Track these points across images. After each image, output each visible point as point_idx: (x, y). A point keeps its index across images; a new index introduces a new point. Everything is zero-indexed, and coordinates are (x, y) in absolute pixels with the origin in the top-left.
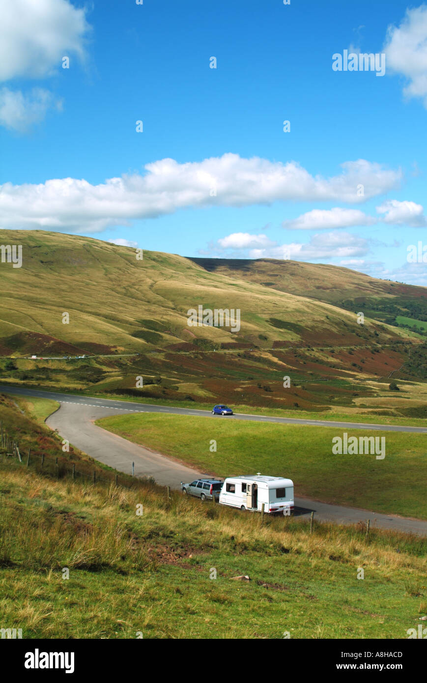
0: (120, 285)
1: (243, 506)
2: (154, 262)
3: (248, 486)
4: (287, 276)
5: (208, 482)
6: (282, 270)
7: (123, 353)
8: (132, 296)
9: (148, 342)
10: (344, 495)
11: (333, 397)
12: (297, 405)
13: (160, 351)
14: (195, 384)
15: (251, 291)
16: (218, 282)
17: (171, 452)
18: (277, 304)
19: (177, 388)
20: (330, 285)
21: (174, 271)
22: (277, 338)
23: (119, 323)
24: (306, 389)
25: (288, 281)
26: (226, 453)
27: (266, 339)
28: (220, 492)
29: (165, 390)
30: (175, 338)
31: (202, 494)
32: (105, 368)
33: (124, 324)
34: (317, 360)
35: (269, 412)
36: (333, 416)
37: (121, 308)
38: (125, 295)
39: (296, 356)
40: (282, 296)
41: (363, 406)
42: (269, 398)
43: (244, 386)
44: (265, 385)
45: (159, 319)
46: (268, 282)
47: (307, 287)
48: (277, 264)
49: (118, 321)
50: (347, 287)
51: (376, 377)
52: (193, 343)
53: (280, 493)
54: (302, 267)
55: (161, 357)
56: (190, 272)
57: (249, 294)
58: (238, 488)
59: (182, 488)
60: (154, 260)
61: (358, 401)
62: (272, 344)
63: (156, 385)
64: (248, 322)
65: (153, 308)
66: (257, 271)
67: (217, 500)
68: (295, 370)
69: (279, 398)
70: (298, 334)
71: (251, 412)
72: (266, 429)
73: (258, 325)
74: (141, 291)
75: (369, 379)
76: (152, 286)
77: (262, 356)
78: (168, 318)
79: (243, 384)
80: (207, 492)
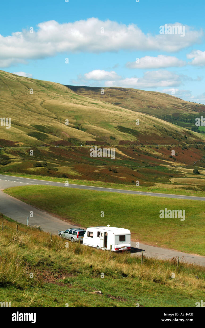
0: (21, 102)
1: (98, 246)
2: (43, 88)
3: (102, 233)
4: (129, 99)
5: (76, 230)
6: (126, 94)
7: (23, 146)
8: (29, 110)
9: (39, 140)
10: (163, 241)
11: (156, 177)
12: (134, 182)
13: (46, 146)
14: (68, 167)
15: (106, 108)
16: (85, 101)
17: (52, 211)
18: (122, 117)
19: (57, 170)
20: (157, 105)
21: (56, 94)
22: (122, 139)
23: (20, 127)
24: (140, 172)
25: (130, 102)
26: (87, 212)
27: (115, 139)
28: (83, 237)
29: (49, 170)
30: (56, 137)
31: (72, 238)
32: (11, 156)
33: (24, 128)
34: (147, 153)
35: (116, 186)
36: (157, 190)
37: (22, 117)
38: (25, 108)
39: (134, 151)
40: (125, 112)
41: (176, 183)
42: (116, 177)
43: (100, 169)
44: (113, 169)
45: (46, 124)
46: (117, 102)
47: (142, 106)
48: (123, 90)
49: (20, 126)
50: (168, 107)
51: (185, 165)
52: (68, 141)
53: (122, 238)
54: (139, 93)
55: (47, 149)
56: (66, 95)
57: (105, 110)
58: (95, 234)
59: (59, 234)
60: (44, 86)
61: (173, 180)
62: (119, 143)
63: (43, 167)
64: (103, 128)
65: (43, 117)
66: (110, 95)
67: (82, 242)
68: (133, 160)
69: (122, 177)
70: (135, 136)
71: (104, 185)
72: (114, 197)
73: (110, 130)
74: (34, 106)
75: (180, 166)
76: (42, 103)
78: (52, 124)
79: (100, 168)
80: (75, 237)
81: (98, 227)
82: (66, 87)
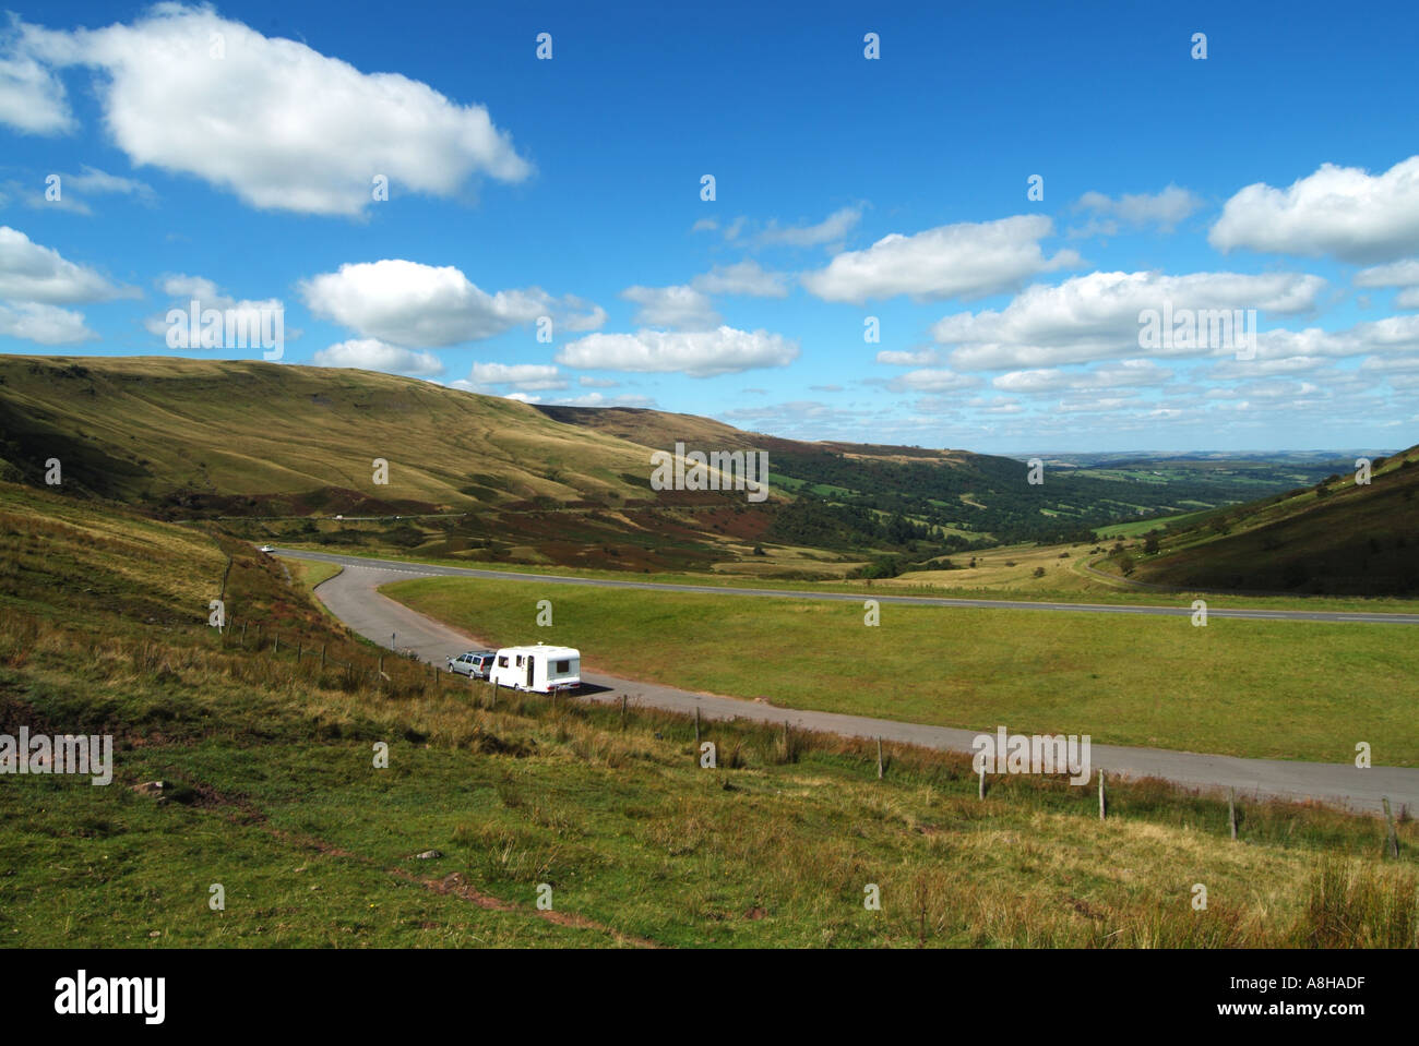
0: (449, 435)
1: (517, 684)
2: (490, 409)
3: (524, 658)
4: (645, 427)
5: (479, 655)
6: (638, 419)
7: (450, 512)
8: (463, 447)
9: (480, 500)
10: (650, 669)
11: (689, 563)
13: (493, 511)
14: (529, 548)
15: (603, 442)
16: (565, 432)
17: (457, 621)
19: (510, 553)
20: (692, 438)
21: (515, 420)
22: (630, 497)
23: (447, 478)
24: (660, 554)
25: (645, 432)
27: (618, 497)
28: (491, 667)
29: (495, 553)
30: (512, 496)
31: (471, 671)
32: (426, 530)
33: (453, 479)
34: (674, 521)
35: (592, 574)
37: (449, 461)
38: (455, 445)
39: (651, 517)
40: (636, 449)
41: (722, 572)
42: (617, 563)
43: (589, 550)
44: (613, 549)
45: (494, 473)
46: (623, 433)
47: (667, 440)
48: (633, 412)
49: (446, 476)
50: (711, 440)
51: (739, 540)
52: (533, 501)
53: (562, 667)
54: (660, 417)
55: (494, 517)
56: (533, 421)
57: (599, 446)
58: (512, 661)
59: (448, 664)
60: (492, 406)
61: (717, 567)
62: (624, 503)
63: (484, 549)
64: (598, 478)
65: (488, 460)
66: (611, 421)
67: (487, 678)
68: (649, 533)
71: (570, 574)
72: (579, 593)
73: (608, 481)
74: (475, 442)
75: (732, 543)
76: (487, 436)
77: (613, 516)
78: (505, 472)
79: (588, 547)
80: (477, 669)
81: (519, 648)
82: (530, 407)
